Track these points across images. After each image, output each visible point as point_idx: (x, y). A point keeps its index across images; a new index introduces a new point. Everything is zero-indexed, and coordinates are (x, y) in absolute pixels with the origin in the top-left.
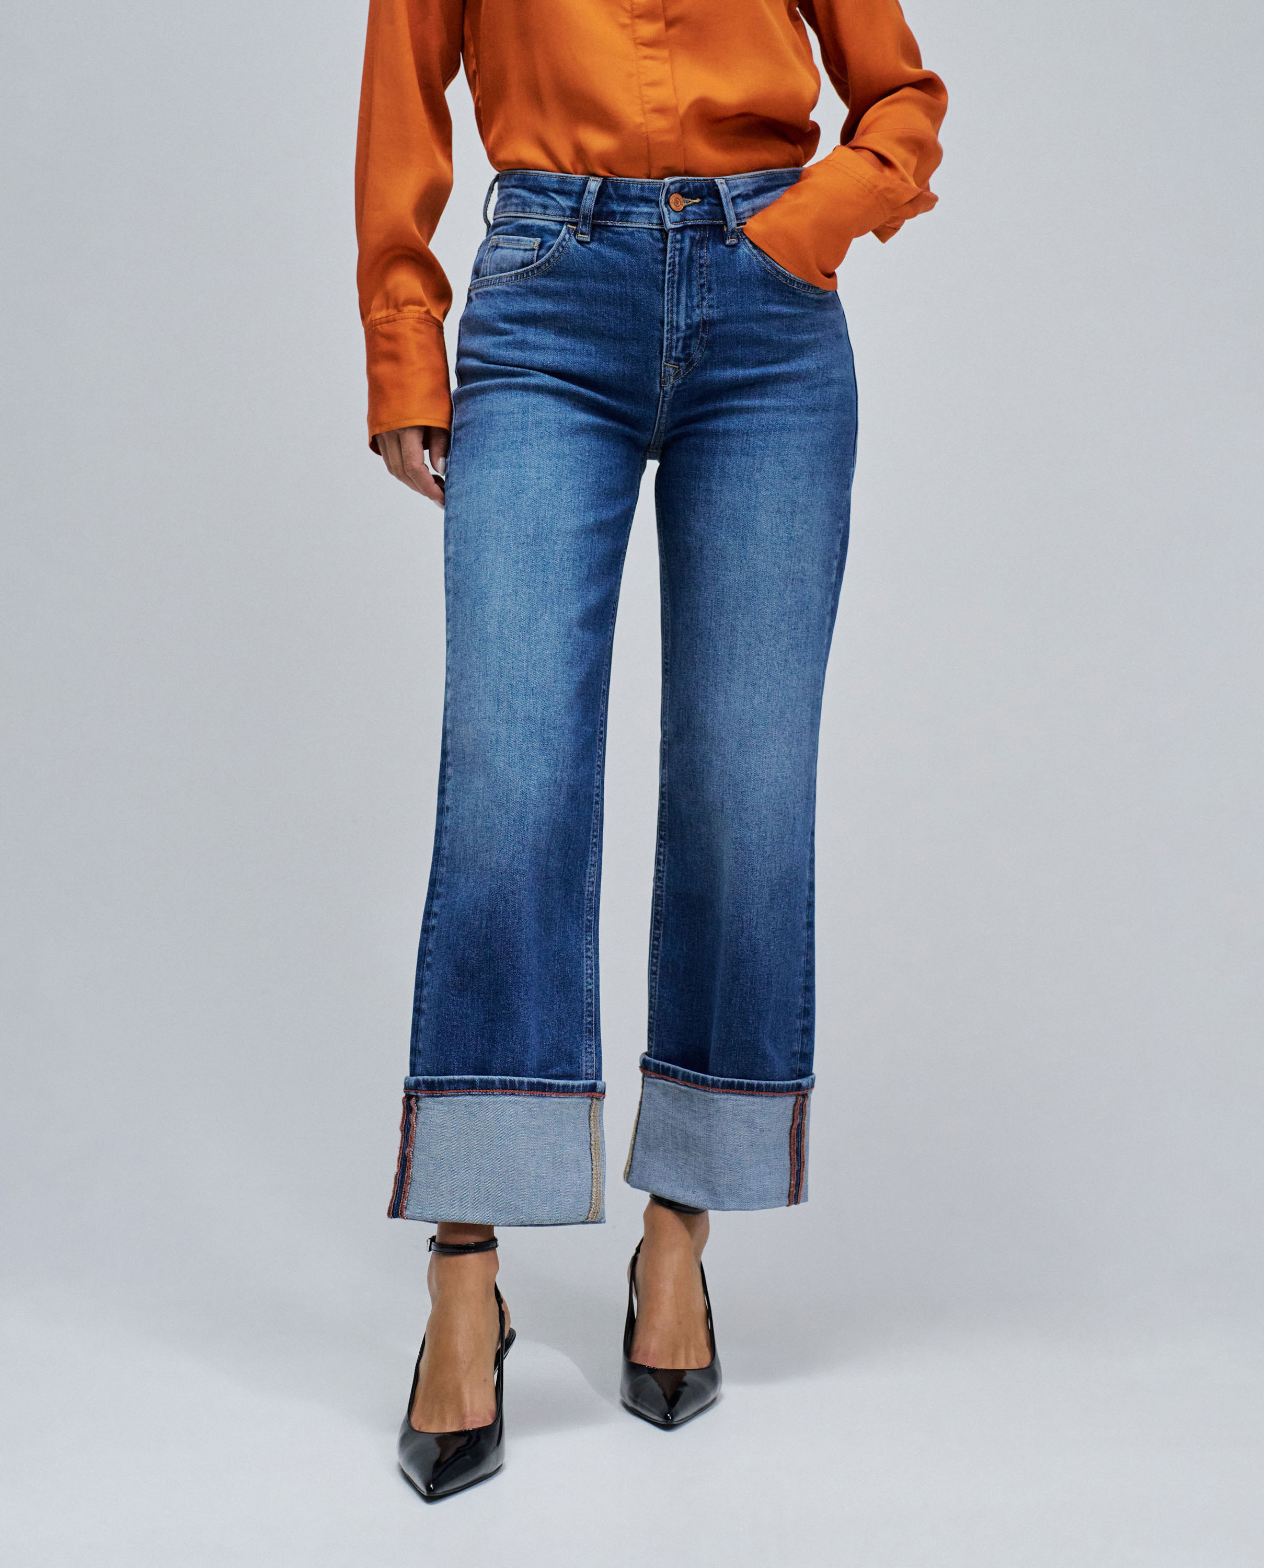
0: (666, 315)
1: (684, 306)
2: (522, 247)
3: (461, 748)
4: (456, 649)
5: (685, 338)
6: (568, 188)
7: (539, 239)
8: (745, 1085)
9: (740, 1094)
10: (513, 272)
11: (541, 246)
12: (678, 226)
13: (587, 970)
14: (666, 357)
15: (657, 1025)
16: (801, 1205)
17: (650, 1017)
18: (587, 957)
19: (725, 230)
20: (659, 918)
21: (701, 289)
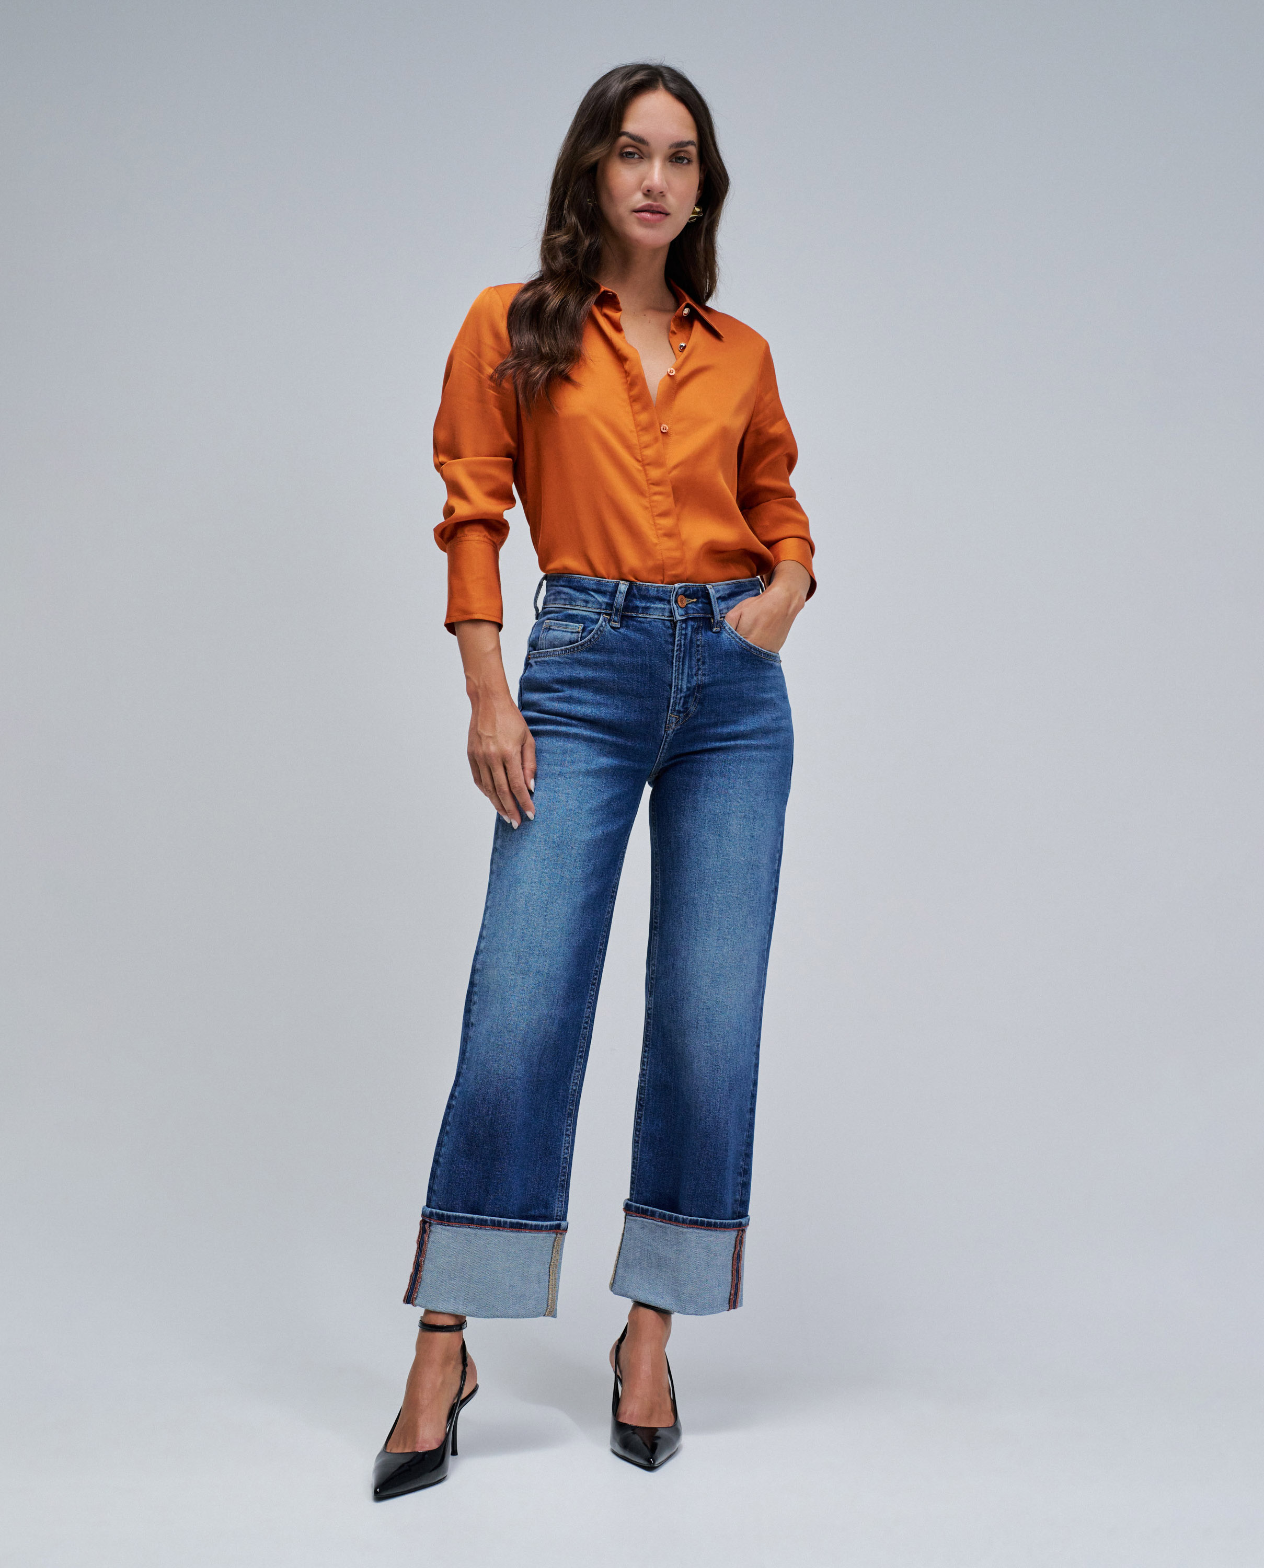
0: (674, 681)
1: (687, 675)
2: (570, 630)
3: (487, 984)
4: (493, 915)
5: (685, 697)
6: (603, 588)
7: (582, 625)
8: (706, 1223)
9: (701, 1229)
10: (563, 648)
11: (584, 630)
12: (684, 618)
13: (565, 1144)
14: (671, 710)
15: (638, 1179)
16: (739, 1309)
17: (633, 1173)
18: (566, 1135)
19: (712, 621)
20: (642, 1103)
21: (698, 662)
